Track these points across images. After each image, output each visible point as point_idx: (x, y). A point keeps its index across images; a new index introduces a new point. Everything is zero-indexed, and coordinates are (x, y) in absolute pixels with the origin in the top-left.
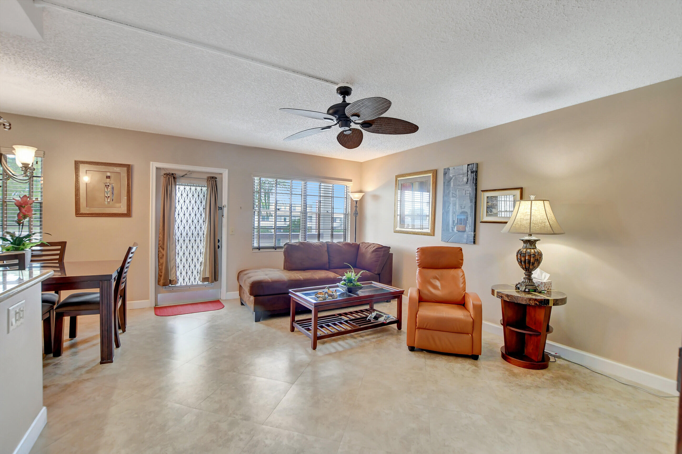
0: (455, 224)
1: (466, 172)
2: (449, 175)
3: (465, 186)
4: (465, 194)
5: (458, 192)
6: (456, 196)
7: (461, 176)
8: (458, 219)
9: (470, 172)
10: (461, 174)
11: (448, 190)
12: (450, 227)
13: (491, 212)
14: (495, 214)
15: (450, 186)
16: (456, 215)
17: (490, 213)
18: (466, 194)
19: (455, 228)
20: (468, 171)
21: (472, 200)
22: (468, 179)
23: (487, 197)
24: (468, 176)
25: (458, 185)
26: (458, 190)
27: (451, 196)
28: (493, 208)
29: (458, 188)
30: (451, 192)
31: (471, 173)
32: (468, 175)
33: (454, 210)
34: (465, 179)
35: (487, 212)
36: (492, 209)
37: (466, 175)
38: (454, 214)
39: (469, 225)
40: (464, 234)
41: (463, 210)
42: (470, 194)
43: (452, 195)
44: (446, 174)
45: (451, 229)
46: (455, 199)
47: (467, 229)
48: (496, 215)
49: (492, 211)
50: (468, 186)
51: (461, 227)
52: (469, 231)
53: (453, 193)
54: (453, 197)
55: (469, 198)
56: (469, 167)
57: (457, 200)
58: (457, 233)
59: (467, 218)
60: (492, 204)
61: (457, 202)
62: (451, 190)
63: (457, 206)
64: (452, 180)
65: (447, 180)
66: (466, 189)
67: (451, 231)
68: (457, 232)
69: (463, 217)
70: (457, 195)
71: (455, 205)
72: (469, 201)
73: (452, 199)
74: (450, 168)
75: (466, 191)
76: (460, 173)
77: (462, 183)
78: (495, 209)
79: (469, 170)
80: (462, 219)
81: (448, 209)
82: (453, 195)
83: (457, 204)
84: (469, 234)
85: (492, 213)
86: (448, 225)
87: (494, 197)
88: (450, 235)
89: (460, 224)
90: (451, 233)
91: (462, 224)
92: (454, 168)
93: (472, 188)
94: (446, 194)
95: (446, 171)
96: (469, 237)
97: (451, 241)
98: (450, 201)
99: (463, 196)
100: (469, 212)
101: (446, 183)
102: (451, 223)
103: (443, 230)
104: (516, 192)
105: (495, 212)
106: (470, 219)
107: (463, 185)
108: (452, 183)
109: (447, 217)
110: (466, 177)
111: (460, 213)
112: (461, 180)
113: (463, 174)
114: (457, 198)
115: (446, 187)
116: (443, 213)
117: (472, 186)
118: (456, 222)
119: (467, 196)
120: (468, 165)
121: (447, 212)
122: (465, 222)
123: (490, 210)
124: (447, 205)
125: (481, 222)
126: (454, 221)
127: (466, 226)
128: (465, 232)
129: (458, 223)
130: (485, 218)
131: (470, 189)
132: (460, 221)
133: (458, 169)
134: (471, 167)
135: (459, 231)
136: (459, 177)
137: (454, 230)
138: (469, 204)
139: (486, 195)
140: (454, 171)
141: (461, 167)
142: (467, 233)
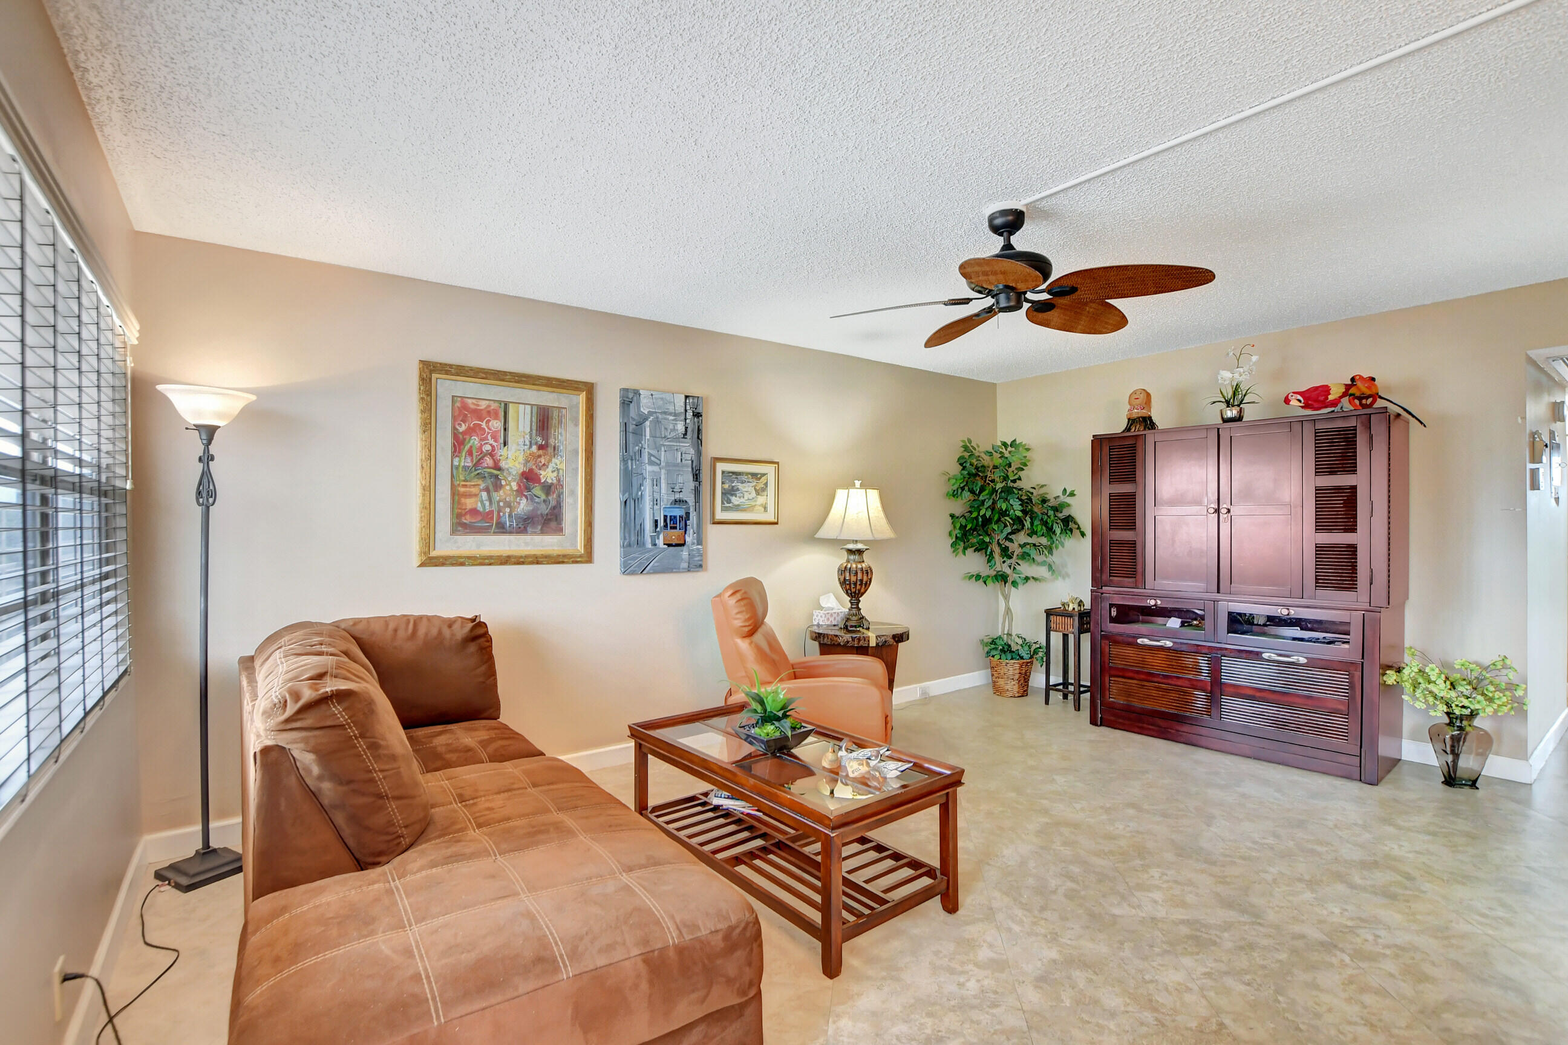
0: (658, 529)
1: (683, 410)
2: (639, 407)
3: (679, 442)
4: (681, 460)
5: (663, 453)
6: (658, 462)
7: (671, 418)
8: (665, 517)
9: (692, 414)
10: (670, 414)
11: (637, 445)
12: (646, 536)
13: (729, 501)
14: (736, 506)
15: (644, 437)
16: (662, 508)
17: (728, 505)
18: (683, 461)
19: (658, 538)
20: (686, 411)
21: (696, 475)
22: (686, 428)
23: (723, 472)
24: (688, 421)
25: (665, 437)
26: (663, 448)
27: (647, 461)
28: (732, 495)
29: (664, 445)
30: (646, 450)
31: (693, 415)
32: (686, 419)
33: (657, 496)
34: (680, 427)
35: (723, 503)
36: (731, 497)
37: (683, 418)
38: (657, 504)
39: (692, 530)
40: (682, 551)
41: (677, 496)
42: (692, 462)
43: (649, 459)
44: (631, 405)
45: (650, 541)
46: (656, 468)
47: (688, 539)
48: (737, 508)
49: (730, 500)
50: (688, 443)
51: (674, 535)
52: (693, 544)
53: (650, 455)
54: (651, 463)
55: (690, 469)
56: (688, 401)
57: (663, 471)
58: (664, 550)
59: (688, 514)
60: (731, 488)
61: (663, 477)
62: (646, 447)
63: (663, 485)
64: (647, 423)
65: (634, 419)
66: (684, 449)
67: (649, 546)
68: (666, 546)
69: (678, 512)
70: (662, 459)
71: (656, 482)
72: (691, 477)
73: (649, 468)
74: (641, 392)
75: (683, 455)
76: (668, 409)
77: (673, 434)
78: (736, 496)
79: (688, 407)
80: (675, 517)
81: (640, 493)
82: (652, 458)
83: (663, 481)
84: (693, 550)
85: (730, 505)
86: (641, 532)
87: (733, 473)
88: (647, 555)
89: (671, 528)
90: (650, 550)
91: (675, 528)
92: (652, 395)
93: (696, 449)
94: (631, 454)
95: (631, 395)
96: (694, 556)
97: (650, 569)
98: (644, 472)
99: (677, 465)
100: (691, 500)
101: (631, 428)
102: (648, 526)
103: (627, 546)
104: (770, 470)
105: (737, 503)
106: (693, 516)
107: (675, 439)
108: (648, 430)
109: (637, 512)
110: (683, 423)
111: (671, 504)
112: (671, 427)
113: (675, 415)
114: (663, 468)
115: (631, 437)
116: (625, 502)
117: (696, 445)
118: (661, 523)
119: (687, 466)
120: (687, 397)
121: (638, 500)
122: (683, 523)
123: (728, 498)
124: (635, 482)
125: (714, 523)
126: (656, 521)
127: (685, 533)
128: (683, 545)
129: (666, 526)
130: (720, 515)
131: (692, 451)
132: (670, 521)
133: (662, 399)
134: (693, 403)
135: (669, 545)
136: (665, 419)
137: (657, 542)
138: (692, 484)
139: (721, 467)
140: (651, 401)
141: (668, 397)
142: (689, 547)
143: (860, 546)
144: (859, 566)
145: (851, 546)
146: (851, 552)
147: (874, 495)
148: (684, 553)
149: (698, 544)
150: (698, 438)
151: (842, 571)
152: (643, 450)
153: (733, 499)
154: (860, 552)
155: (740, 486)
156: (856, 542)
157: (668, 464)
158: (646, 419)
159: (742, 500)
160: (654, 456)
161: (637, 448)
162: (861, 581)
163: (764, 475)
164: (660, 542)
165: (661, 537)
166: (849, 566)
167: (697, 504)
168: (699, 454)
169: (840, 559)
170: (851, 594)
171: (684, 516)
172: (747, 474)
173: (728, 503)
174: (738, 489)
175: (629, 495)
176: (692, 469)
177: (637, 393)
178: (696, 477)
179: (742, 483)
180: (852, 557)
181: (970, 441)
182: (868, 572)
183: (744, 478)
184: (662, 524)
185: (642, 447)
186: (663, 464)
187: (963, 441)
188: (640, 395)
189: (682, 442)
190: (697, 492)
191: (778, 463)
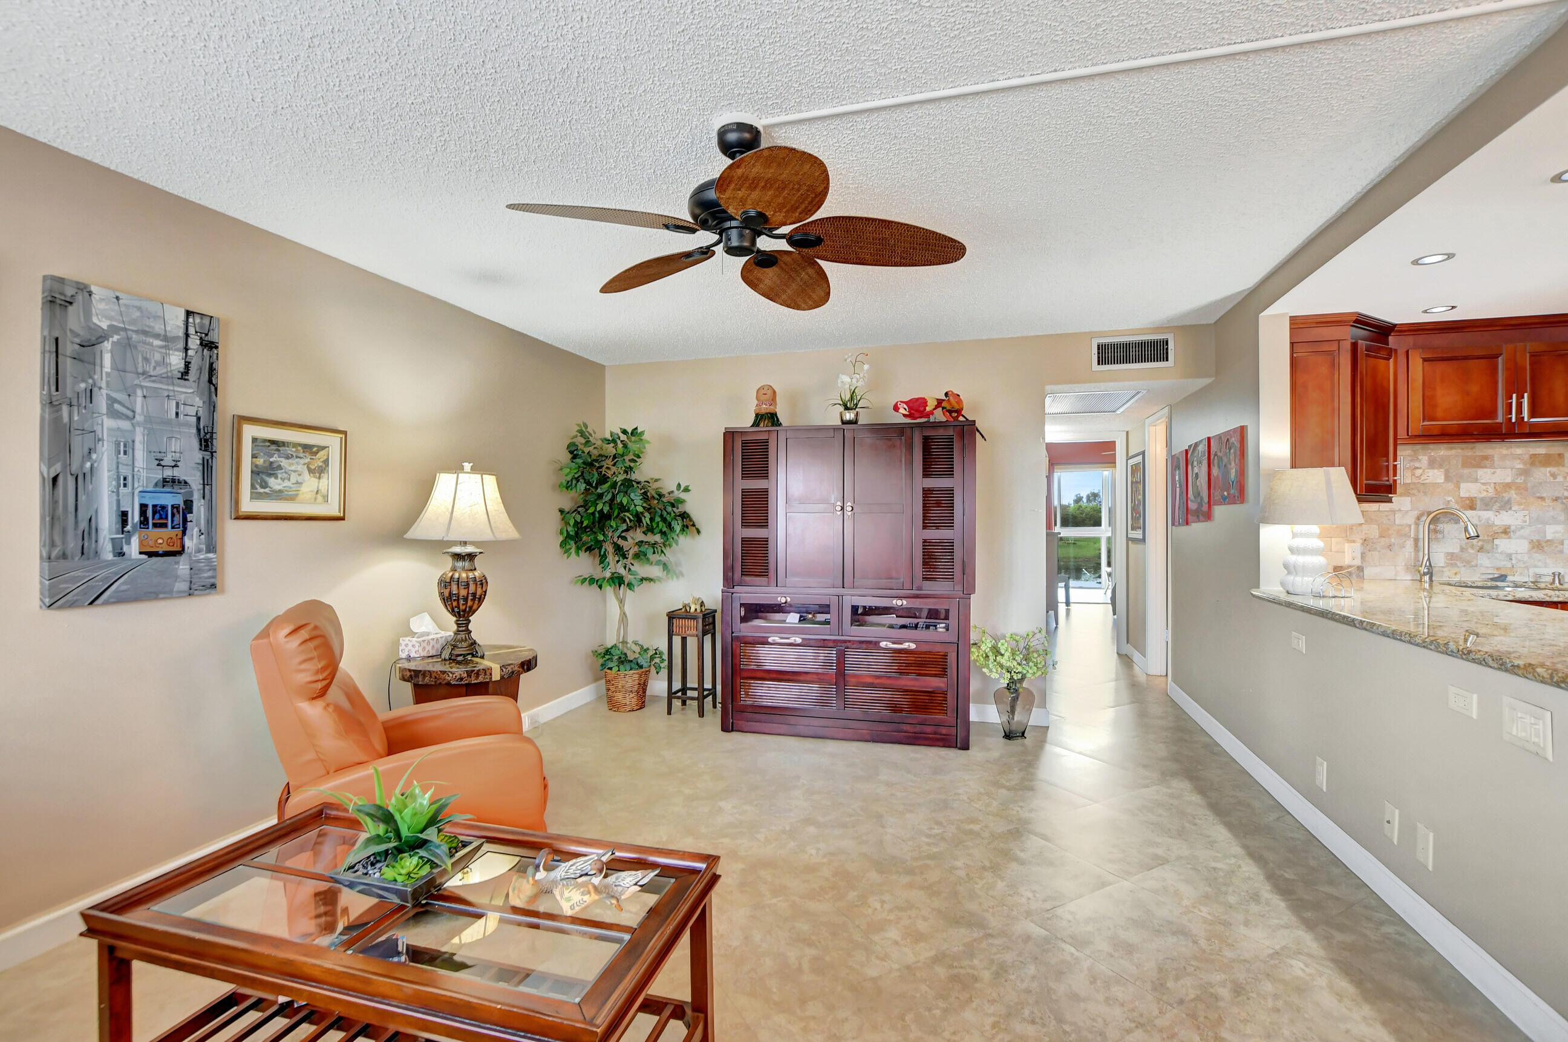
0: (129, 528)
1: (181, 333)
2: (88, 314)
3: (173, 384)
4: (177, 414)
5: (139, 399)
6: (130, 414)
7: (157, 343)
8: (143, 507)
9: (198, 342)
10: (157, 336)
11: (83, 381)
12: (101, 541)
13: (265, 485)
14: (276, 492)
15: (98, 368)
16: (136, 492)
17: (262, 490)
18: (181, 416)
19: (129, 543)
20: (187, 335)
21: (206, 441)
22: (187, 365)
23: (254, 440)
24: (190, 353)
25: (143, 374)
26: (139, 393)
27: (104, 410)
28: (270, 475)
29: (142, 387)
30: (104, 392)
31: (201, 344)
32: (186, 349)
33: (125, 471)
34: (176, 360)
35: (253, 487)
36: (267, 479)
37: (181, 345)
38: (125, 485)
39: (196, 530)
40: (178, 563)
41: (168, 473)
42: (199, 419)
43: (110, 407)
44: (70, 308)
45: (109, 547)
46: (125, 425)
47: (188, 543)
48: (278, 495)
49: (266, 483)
50: (190, 387)
51: (161, 538)
52: (199, 551)
53: (112, 401)
54: (113, 414)
55: (194, 431)
56: (191, 320)
57: (139, 430)
58: (139, 562)
59: (189, 505)
60: (267, 464)
61: (139, 438)
62: (104, 385)
63: (140, 454)
64: (107, 345)
65: (77, 335)
66: (183, 397)
67: (108, 555)
68: (144, 557)
69: (168, 499)
70: (138, 409)
71: (126, 448)
72: (195, 443)
73: (109, 423)
74: (93, 289)
75: (182, 407)
76: (153, 328)
77: (160, 370)
78: (276, 478)
79: (192, 331)
80: (164, 507)
81: (88, 465)
82: (117, 406)
83: (139, 446)
84: (198, 561)
85: (267, 490)
86: (91, 530)
87: (273, 442)
88: (104, 573)
89: (155, 525)
90: (111, 564)
91: (165, 525)
92: (117, 298)
93: (206, 398)
94: (69, 394)
95: (69, 291)
96: (200, 570)
97: (110, 597)
98: (98, 429)
99: (168, 422)
100: (195, 480)
101: (69, 348)
102: (107, 522)
103: (58, 558)
104: (333, 442)
105: (277, 487)
106: (199, 507)
107: (168, 378)
108: (107, 359)
109: (82, 498)
110: (182, 354)
111: (156, 485)
112: (157, 357)
113: (165, 338)
114: (139, 424)
115: (68, 366)
116: (55, 480)
117: (206, 393)
118: (135, 517)
119: (187, 425)
120: (188, 313)
121: (82, 479)
122: (178, 519)
123: (263, 480)
124: (78, 444)
125: (236, 518)
126: (124, 515)
127: (184, 533)
128: (180, 552)
129: (144, 522)
130: (248, 505)
131: (198, 401)
132: (154, 513)
133: (139, 308)
134: (202, 325)
135: (151, 554)
136: (145, 343)
137: (125, 549)
138: (198, 456)
139: (250, 432)
140: (117, 308)
141: (153, 307)
142: (190, 555)
143: (470, 549)
144: (471, 575)
145: (458, 549)
146: (458, 557)
147: (491, 481)
148: (182, 566)
149: (209, 551)
150: (210, 381)
151: (445, 583)
152: (95, 390)
153: (272, 481)
154: (471, 557)
155: (284, 462)
156: (465, 543)
157: (148, 419)
158: (103, 337)
159: (287, 483)
160: (120, 403)
161: (83, 385)
162: (474, 594)
163: (324, 448)
164: (133, 549)
165: (135, 541)
166: (456, 576)
167: (207, 488)
168: (212, 407)
169: (444, 567)
170: (459, 613)
171: (182, 505)
172: (296, 445)
173: (262, 487)
174: (280, 467)
175: (64, 467)
176: (199, 430)
177: (84, 289)
178: (206, 442)
179: (288, 458)
180: (460, 564)
181: (586, 426)
182: (483, 582)
183: (291, 451)
184: (137, 518)
185: (94, 385)
186: (139, 418)
187: (578, 425)
188: (90, 294)
189: (179, 386)
190: (207, 469)
191: (345, 433)
